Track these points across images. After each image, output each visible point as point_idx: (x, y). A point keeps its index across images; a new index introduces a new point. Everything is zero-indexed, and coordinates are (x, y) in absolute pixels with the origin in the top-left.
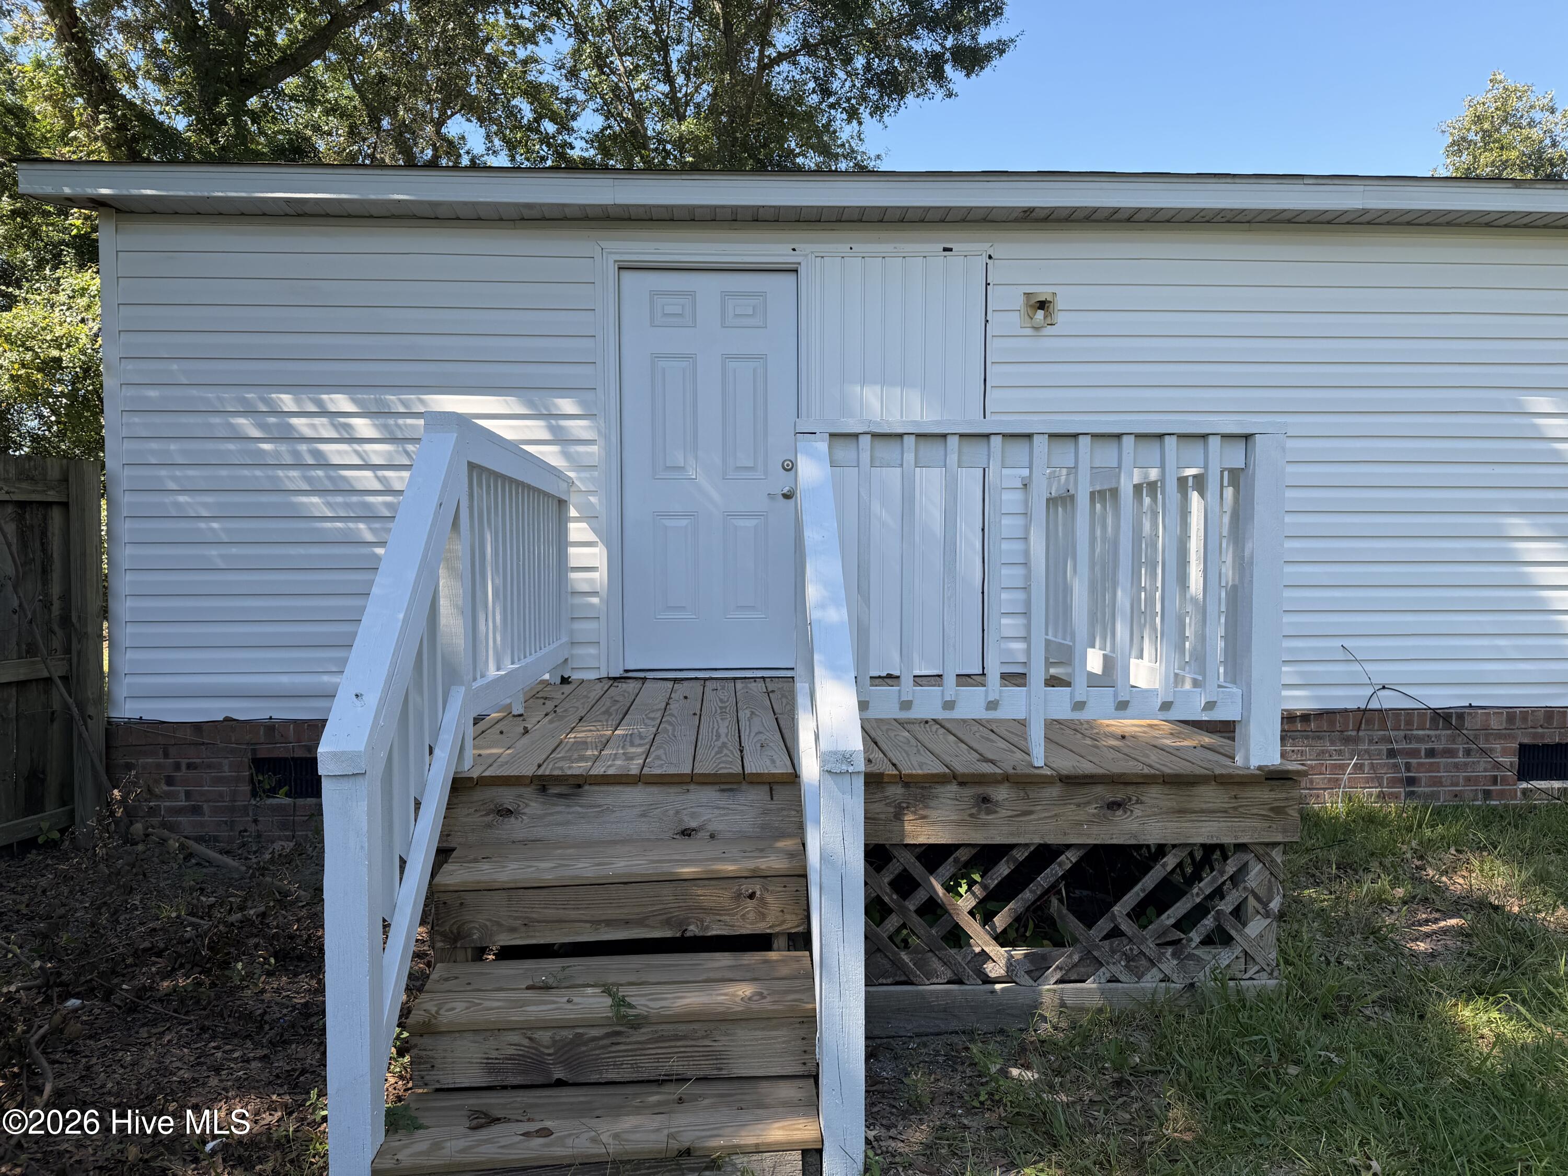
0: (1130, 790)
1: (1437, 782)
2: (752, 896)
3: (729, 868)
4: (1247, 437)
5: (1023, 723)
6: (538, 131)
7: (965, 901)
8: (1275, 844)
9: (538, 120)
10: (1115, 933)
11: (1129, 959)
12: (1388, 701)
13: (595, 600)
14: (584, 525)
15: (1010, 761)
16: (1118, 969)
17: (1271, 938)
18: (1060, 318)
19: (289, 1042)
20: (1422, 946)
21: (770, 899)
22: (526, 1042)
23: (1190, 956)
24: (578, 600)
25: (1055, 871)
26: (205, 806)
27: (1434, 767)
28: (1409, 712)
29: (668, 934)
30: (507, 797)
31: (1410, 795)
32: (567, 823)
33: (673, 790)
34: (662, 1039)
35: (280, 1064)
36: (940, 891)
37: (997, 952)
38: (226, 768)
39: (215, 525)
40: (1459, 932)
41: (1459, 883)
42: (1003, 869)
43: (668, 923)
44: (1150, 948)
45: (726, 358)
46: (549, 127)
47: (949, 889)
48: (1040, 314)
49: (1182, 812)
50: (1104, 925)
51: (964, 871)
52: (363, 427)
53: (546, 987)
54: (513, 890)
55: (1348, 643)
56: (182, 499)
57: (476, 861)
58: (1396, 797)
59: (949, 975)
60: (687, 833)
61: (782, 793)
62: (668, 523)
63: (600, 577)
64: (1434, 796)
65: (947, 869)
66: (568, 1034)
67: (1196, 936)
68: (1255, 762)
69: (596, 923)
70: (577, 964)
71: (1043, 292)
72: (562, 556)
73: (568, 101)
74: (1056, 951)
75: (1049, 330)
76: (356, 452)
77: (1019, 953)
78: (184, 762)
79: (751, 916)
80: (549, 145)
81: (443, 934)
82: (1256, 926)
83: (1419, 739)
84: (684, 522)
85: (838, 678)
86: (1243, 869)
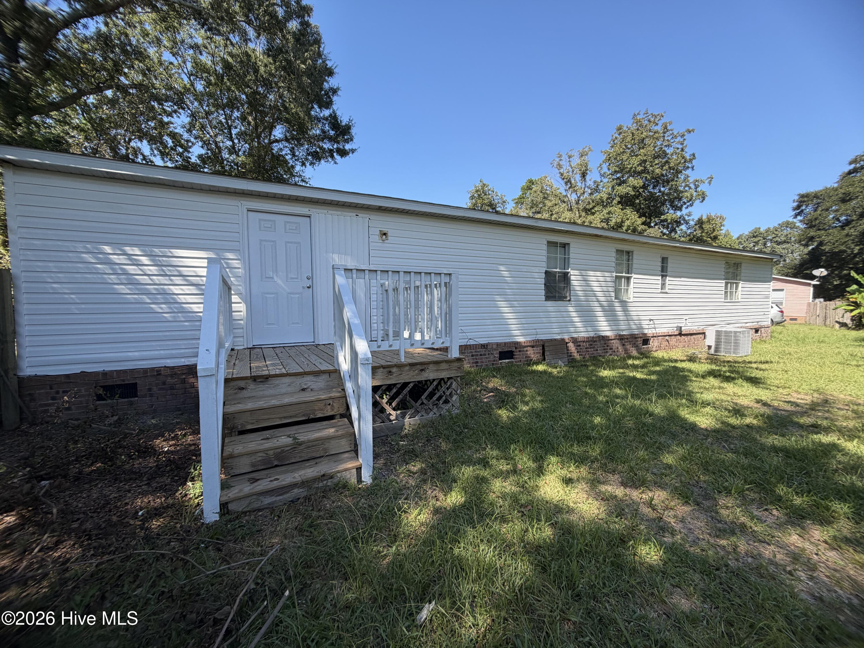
0: (425, 366)
1: (482, 362)
2: (329, 404)
3: (323, 397)
4: (450, 274)
5: (398, 351)
6: (175, 150)
7: (385, 400)
8: (458, 377)
9: (176, 146)
10: (422, 403)
11: (426, 410)
12: (472, 342)
13: (242, 322)
14: (237, 296)
15: (395, 361)
16: (423, 413)
17: (458, 400)
18: (389, 238)
19: (156, 478)
20: (485, 400)
21: (335, 405)
22: (265, 455)
23: (440, 407)
24: (234, 322)
25: (408, 389)
26: (73, 407)
27: (481, 359)
28: (476, 345)
29: (304, 418)
30: (242, 384)
31: (477, 366)
32: (264, 390)
33: (299, 377)
34: (309, 447)
35: (154, 485)
36: (378, 398)
37: (393, 413)
38: (83, 391)
39: (73, 296)
40: (493, 396)
41: (491, 385)
42: (394, 390)
43: (304, 415)
44: (431, 406)
45: (287, 242)
46: (181, 150)
47: (380, 397)
48: (384, 237)
49: (437, 370)
50: (420, 402)
51: (384, 392)
52: (145, 260)
53: (268, 439)
54: (252, 411)
55: (462, 328)
56: (55, 286)
57: (235, 404)
58: (473, 366)
59: (381, 421)
60: (303, 390)
61: (333, 375)
62: (268, 296)
63: (243, 314)
64: (482, 366)
65: (379, 392)
66: (279, 450)
67: (441, 402)
68: (453, 357)
69: (280, 418)
70: (276, 431)
71: (385, 230)
72: (230, 307)
73: (188, 141)
74: (407, 410)
75: (386, 241)
76: (141, 270)
77: (399, 412)
78: (61, 390)
79: (329, 410)
80: (181, 156)
81: (228, 428)
82: (455, 398)
83: (478, 352)
84: (273, 296)
85: (360, 338)
86: (451, 384)
